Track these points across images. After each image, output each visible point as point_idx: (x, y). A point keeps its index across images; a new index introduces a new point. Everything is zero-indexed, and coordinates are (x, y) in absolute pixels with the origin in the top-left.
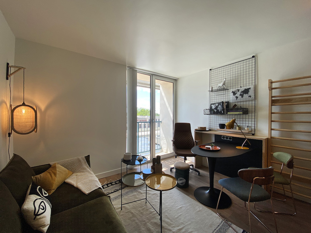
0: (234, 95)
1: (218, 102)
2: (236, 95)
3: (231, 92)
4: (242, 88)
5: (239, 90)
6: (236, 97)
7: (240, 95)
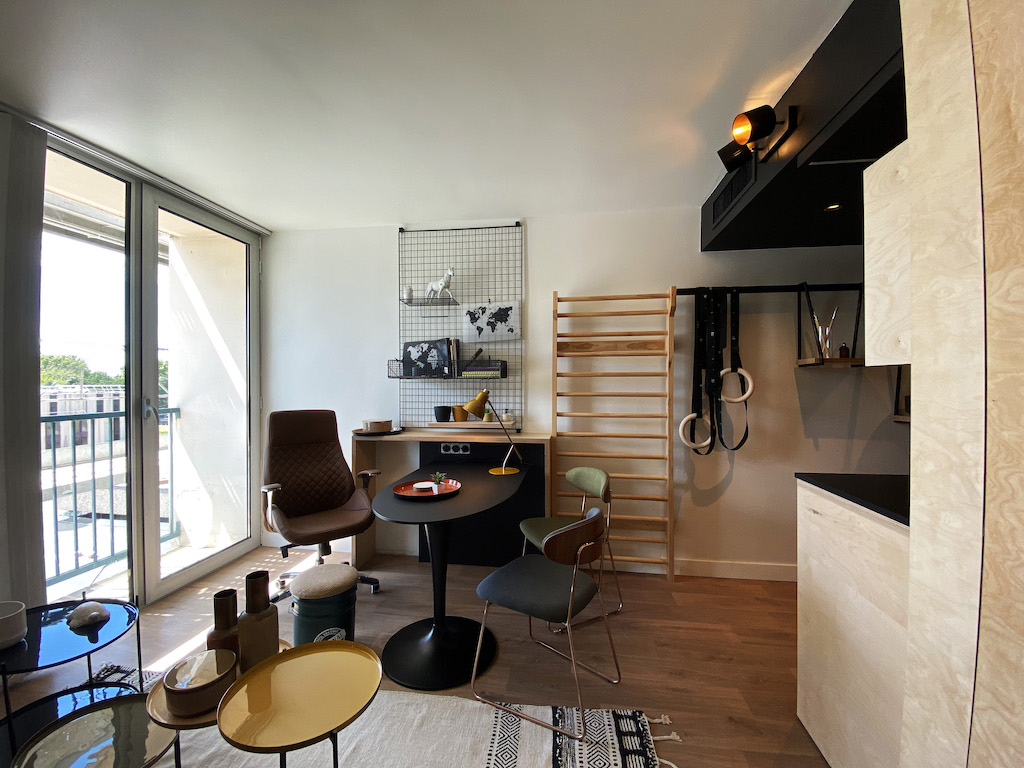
0: (472, 323)
1: (427, 339)
2: (479, 323)
3: (465, 312)
4: (492, 305)
5: (484, 310)
6: (478, 328)
7: (489, 324)
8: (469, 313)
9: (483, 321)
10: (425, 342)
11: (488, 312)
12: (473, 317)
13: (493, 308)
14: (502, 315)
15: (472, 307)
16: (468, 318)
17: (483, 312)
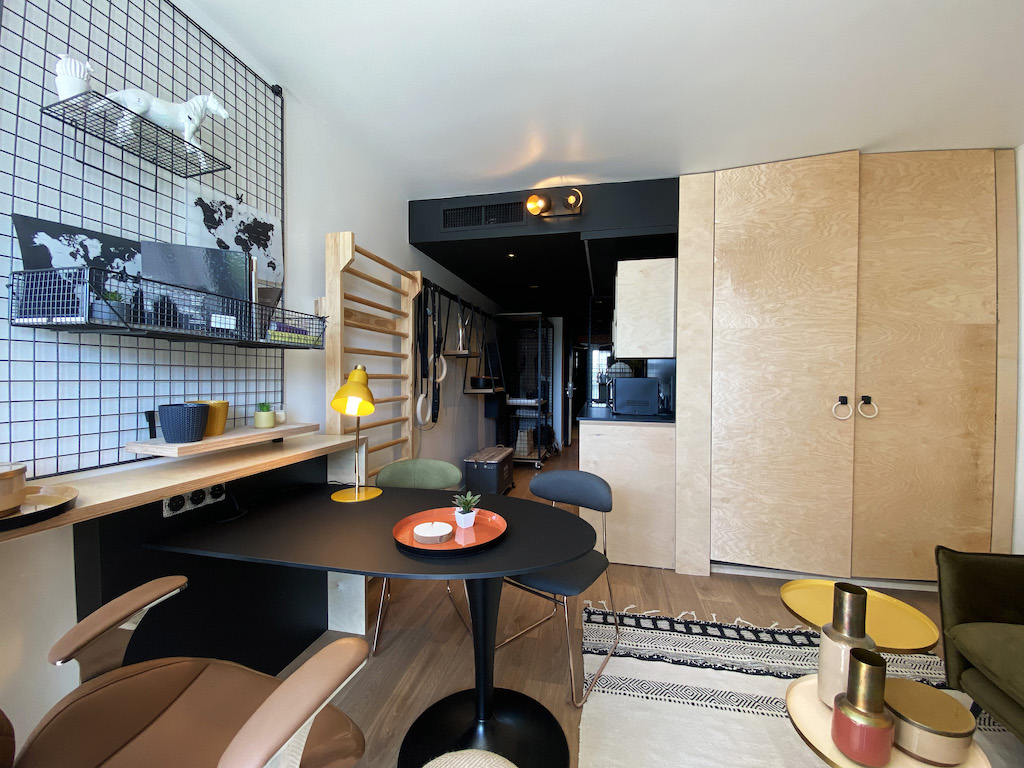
0: (209, 228)
2: (220, 232)
3: (193, 199)
4: (242, 208)
5: (229, 211)
6: (220, 242)
7: (238, 240)
8: (200, 202)
9: (228, 231)
11: (236, 219)
12: (210, 218)
13: (246, 213)
14: (257, 234)
15: (207, 197)
16: (198, 214)
17: (228, 215)
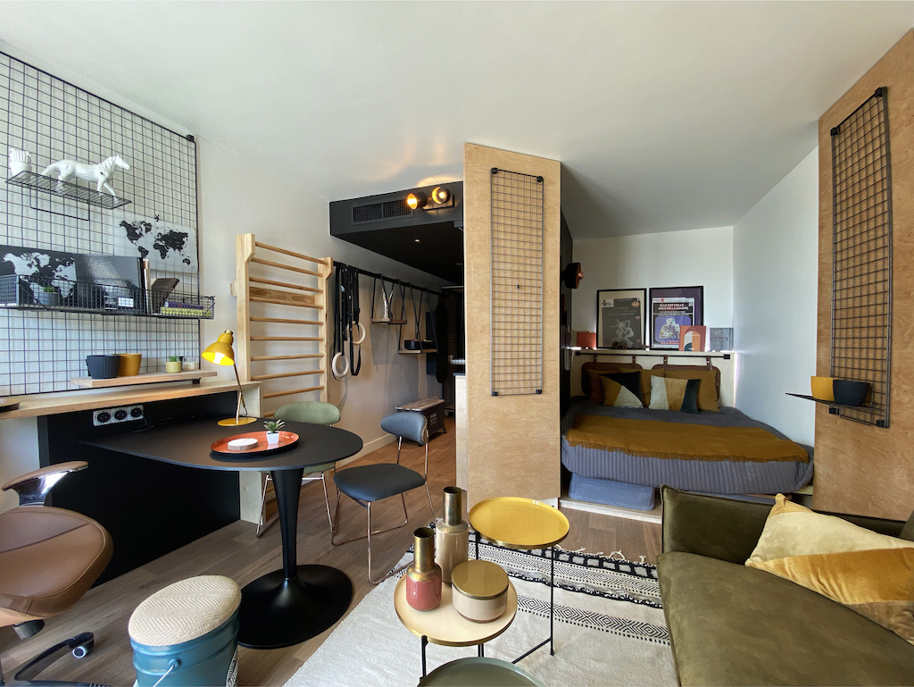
0: (131, 240)
1: (47, 247)
2: (141, 242)
3: (120, 221)
4: (160, 224)
5: (148, 227)
6: (141, 249)
7: (156, 246)
8: (124, 224)
9: (148, 241)
10: (43, 252)
11: (154, 232)
12: (133, 233)
13: (163, 227)
14: (174, 240)
15: (130, 219)
16: (123, 231)
17: (148, 230)
